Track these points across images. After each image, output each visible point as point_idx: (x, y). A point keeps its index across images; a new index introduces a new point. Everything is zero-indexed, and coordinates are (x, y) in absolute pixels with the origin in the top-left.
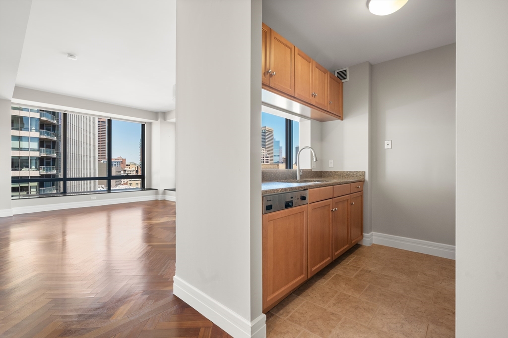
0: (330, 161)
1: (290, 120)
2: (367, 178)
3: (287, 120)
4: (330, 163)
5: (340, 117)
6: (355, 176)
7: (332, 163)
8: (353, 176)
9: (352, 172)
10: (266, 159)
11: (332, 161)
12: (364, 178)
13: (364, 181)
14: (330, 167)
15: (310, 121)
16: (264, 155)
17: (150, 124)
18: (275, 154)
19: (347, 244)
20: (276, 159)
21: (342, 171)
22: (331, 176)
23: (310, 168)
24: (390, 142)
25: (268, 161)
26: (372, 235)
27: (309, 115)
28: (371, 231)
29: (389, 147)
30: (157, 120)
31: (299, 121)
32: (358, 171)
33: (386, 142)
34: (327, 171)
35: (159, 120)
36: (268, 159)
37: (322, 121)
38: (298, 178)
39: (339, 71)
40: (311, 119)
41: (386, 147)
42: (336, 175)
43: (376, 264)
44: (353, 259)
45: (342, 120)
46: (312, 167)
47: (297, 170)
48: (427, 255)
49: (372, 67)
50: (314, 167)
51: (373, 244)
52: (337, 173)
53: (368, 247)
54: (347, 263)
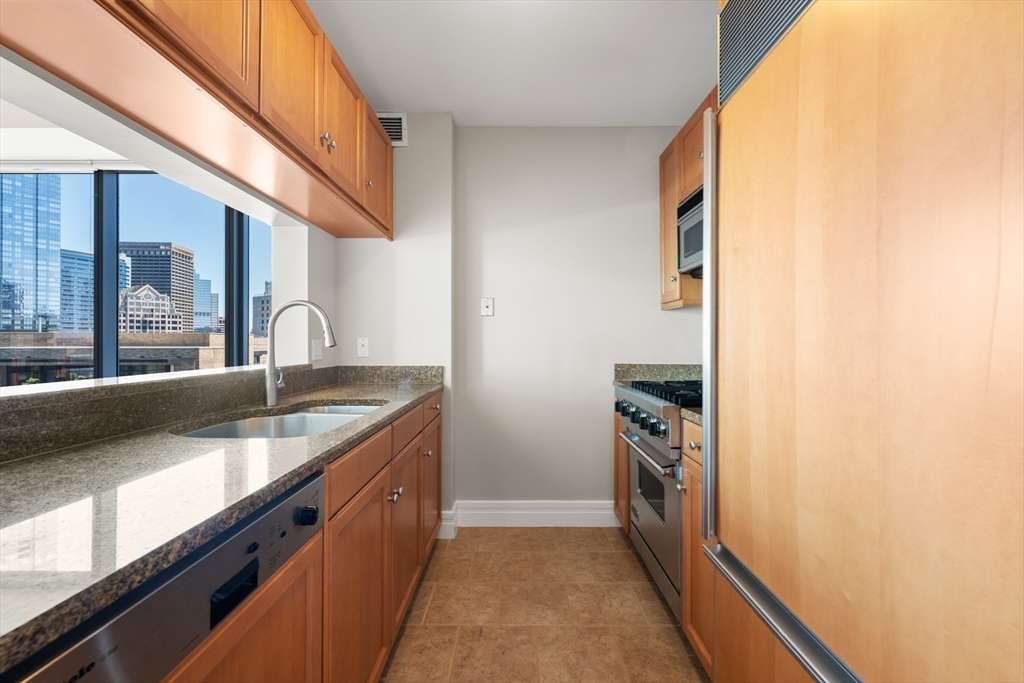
0: (360, 342)
1: (240, 215)
2: (448, 381)
3: (229, 211)
4: (359, 345)
5: (388, 231)
6: (422, 376)
7: (367, 345)
8: (417, 379)
9: (415, 368)
10: (171, 320)
11: (367, 340)
12: (442, 383)
13: (440, 391)
14: (360, 355)
15: (306, 228)
16: (164, 311)
18: (196, 309)
20: (199, 323)
21: (393, 364)
22: (362, 379)
23: (305, 361)
24: (490, 303)
25: (178, 326)
26: (457, 509)
28: (455, 500)
29: (489, 311)
31: (270, 224)
32: (429, 365)
33: (484, 302)
34: (353, 367)
36: (178, 320)
37: (339, 232)
38: (271, 400)
39: (384, 115)
40: (310, 221)
41: (484, 311)
42: (376, 376)
43: (485, 594)
44: (431, 598)
45: (391, 238)
46: (313, 358)
47: (267, 372)
48: (557, 528)
49: (457, 131)
50: (318, 358)
51: (460, 530)
52: (379, 372)
53: (453, 541)
54: (422, 624)
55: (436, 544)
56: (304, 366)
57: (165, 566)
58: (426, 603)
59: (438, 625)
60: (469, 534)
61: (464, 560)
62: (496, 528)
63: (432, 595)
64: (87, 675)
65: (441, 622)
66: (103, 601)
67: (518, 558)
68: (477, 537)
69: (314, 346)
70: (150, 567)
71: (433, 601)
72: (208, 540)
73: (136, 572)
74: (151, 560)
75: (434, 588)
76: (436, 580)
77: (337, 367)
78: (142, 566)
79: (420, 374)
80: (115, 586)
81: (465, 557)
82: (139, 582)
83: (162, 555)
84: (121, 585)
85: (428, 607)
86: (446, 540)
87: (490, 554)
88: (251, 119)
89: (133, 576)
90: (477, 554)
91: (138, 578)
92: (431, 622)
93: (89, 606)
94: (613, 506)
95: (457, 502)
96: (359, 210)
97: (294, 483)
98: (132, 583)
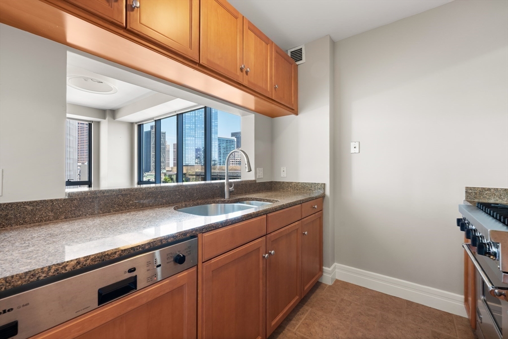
2: (328, 192)
4: (282, 170)
5: (295, 111)
6: (313, 189)
7: (285, 171)
8: (310, 190)
9: (309, 184)
11: (285, 168)
12: (324, 193)
13: (323, 197)
14: (282, 176)
15: (254, 115)
17: (99, 123)
19: (297, 295)
22: (283, 188)
23: (254, 179)
24: (357, 145)
26: (335, 268)
27: (252, 107)
28: (333, 262)
29: (357, 150)
30: (105, 119)
31: (240, 116)
32: (317, 182)
33: (353, 145)
34: (279, 182)
35: (107, 119)
37: (272, 115)
38: (227, 196)
39: (293, 50)
40: (256, 111)
41: (353, 150)
42: (289, 187)
43: (338, 328)
44: (305, 317)
45: (297, 114)
46: (257, 177)
47: (225, 183)
48: (408, 302)
49: (334, 44)
50: (260, 177)
51: (337, 281)
52: (291, 185)
53: (330, 286)
54: (294, 330)
55: (318, 285)
56: (251, 181)
57: (63, 271)
58: (301, 319)
59: (303, 335)
60: (342, 286)
61: (333, 301)
62: (361, 287)
63: (306, 315)
64: (7, 313)
65: (305, 335)
66: (19, 282)
67: (370, 313)
68: (346, 289)
69: (258, 171)
70: (52, 271)
71: (306, 319)
72: (96, 263)
73: (43, 272)
74: (54, 267)
75: (309, 311)
76: (311, 307)
77: (272, 182)
78: (47, 270)
79: (311, 187)
80: (28, 277)
81: (334, 299)
82: (44, 277)
83: (61, 266)
84: (32, 277)
85: (301, 321)
86: (326, 285)
87: (351, 303)
88: (197, 67)
89: (40, 274)
90: (342, 300)
91: (44, 275)
92: (299, 331)
93: (10, 283)
94: (463, 300)
95: (336, 264)
96: (271, 101)
97: (169, 241)
98: (39, 277)
